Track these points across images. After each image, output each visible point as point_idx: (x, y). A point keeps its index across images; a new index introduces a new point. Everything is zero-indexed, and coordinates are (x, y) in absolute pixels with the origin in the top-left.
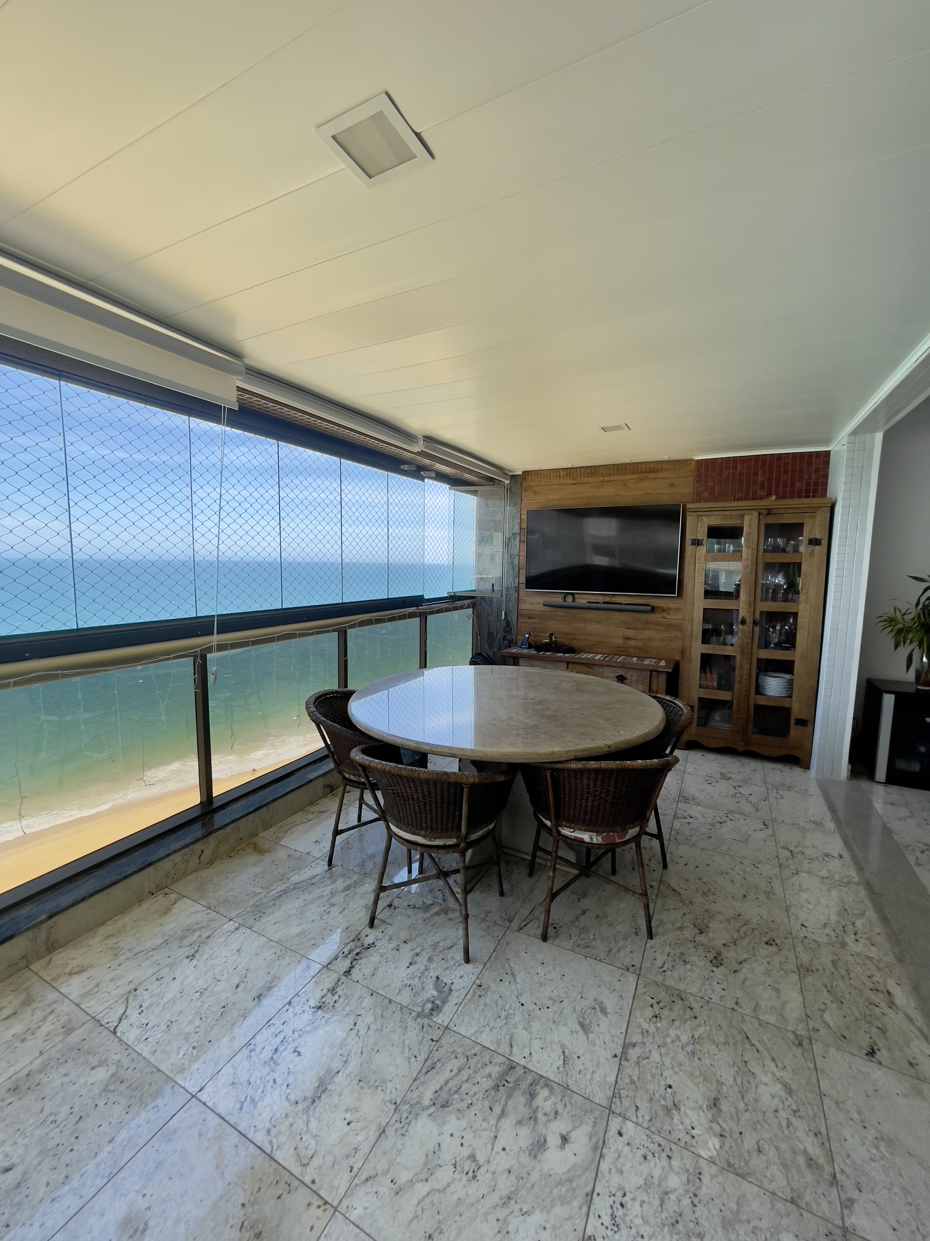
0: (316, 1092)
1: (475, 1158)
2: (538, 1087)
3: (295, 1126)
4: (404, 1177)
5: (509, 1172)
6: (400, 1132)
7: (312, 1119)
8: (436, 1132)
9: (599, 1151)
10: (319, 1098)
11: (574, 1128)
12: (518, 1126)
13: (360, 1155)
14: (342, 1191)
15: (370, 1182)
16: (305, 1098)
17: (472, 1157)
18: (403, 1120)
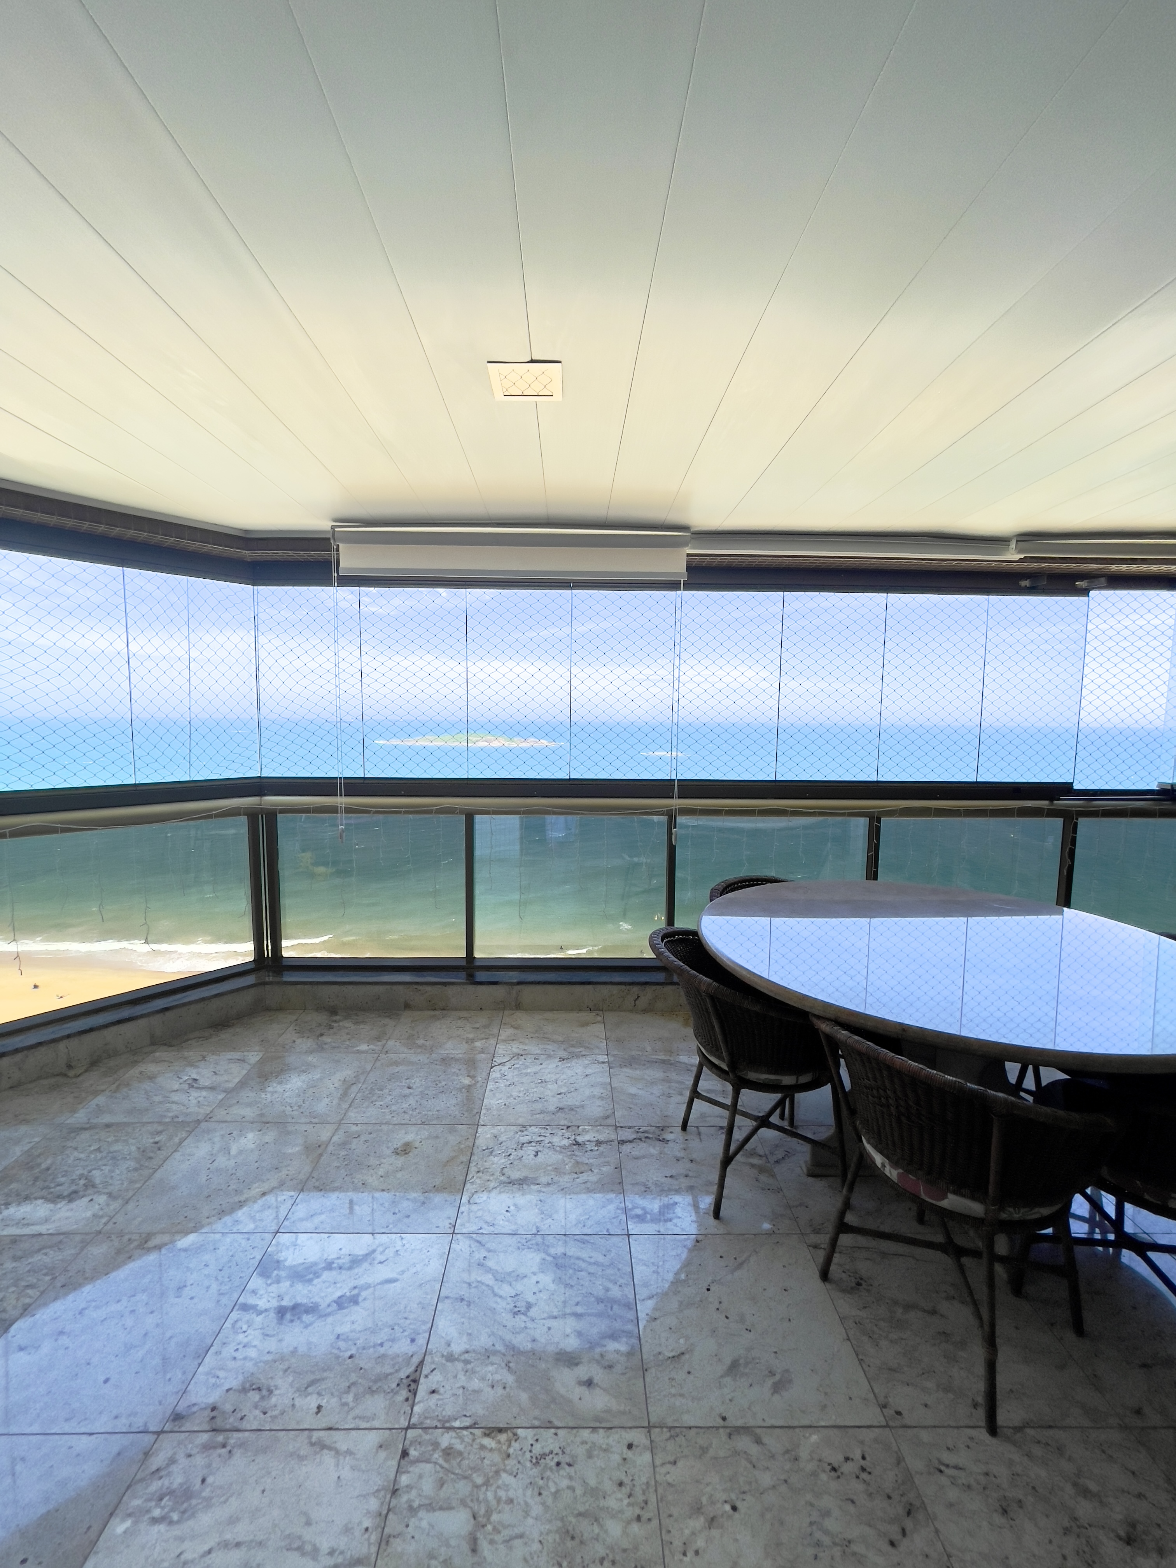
0: (516, 1180)
1: (531, 1307)
2: (624, 1339)
3: (489, 1183)
4: (490, 1263)
5: (534, 1341)
6: (519, 1245)
7: (498, 1189)
8: (535, 1269)
9: (598, 1425)
10: (514, 1184)
11: (605, 1390)
12: (576, 1334)
13: (491, 1229)
14: (464, 1231)
15: (478, 1244)
16: (509, 1178)
17: (529, 1306)
18: (529, 1243)
